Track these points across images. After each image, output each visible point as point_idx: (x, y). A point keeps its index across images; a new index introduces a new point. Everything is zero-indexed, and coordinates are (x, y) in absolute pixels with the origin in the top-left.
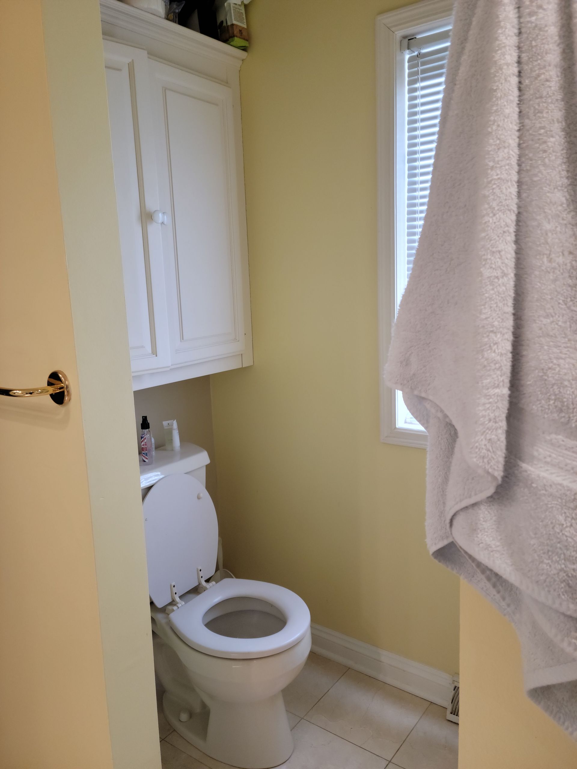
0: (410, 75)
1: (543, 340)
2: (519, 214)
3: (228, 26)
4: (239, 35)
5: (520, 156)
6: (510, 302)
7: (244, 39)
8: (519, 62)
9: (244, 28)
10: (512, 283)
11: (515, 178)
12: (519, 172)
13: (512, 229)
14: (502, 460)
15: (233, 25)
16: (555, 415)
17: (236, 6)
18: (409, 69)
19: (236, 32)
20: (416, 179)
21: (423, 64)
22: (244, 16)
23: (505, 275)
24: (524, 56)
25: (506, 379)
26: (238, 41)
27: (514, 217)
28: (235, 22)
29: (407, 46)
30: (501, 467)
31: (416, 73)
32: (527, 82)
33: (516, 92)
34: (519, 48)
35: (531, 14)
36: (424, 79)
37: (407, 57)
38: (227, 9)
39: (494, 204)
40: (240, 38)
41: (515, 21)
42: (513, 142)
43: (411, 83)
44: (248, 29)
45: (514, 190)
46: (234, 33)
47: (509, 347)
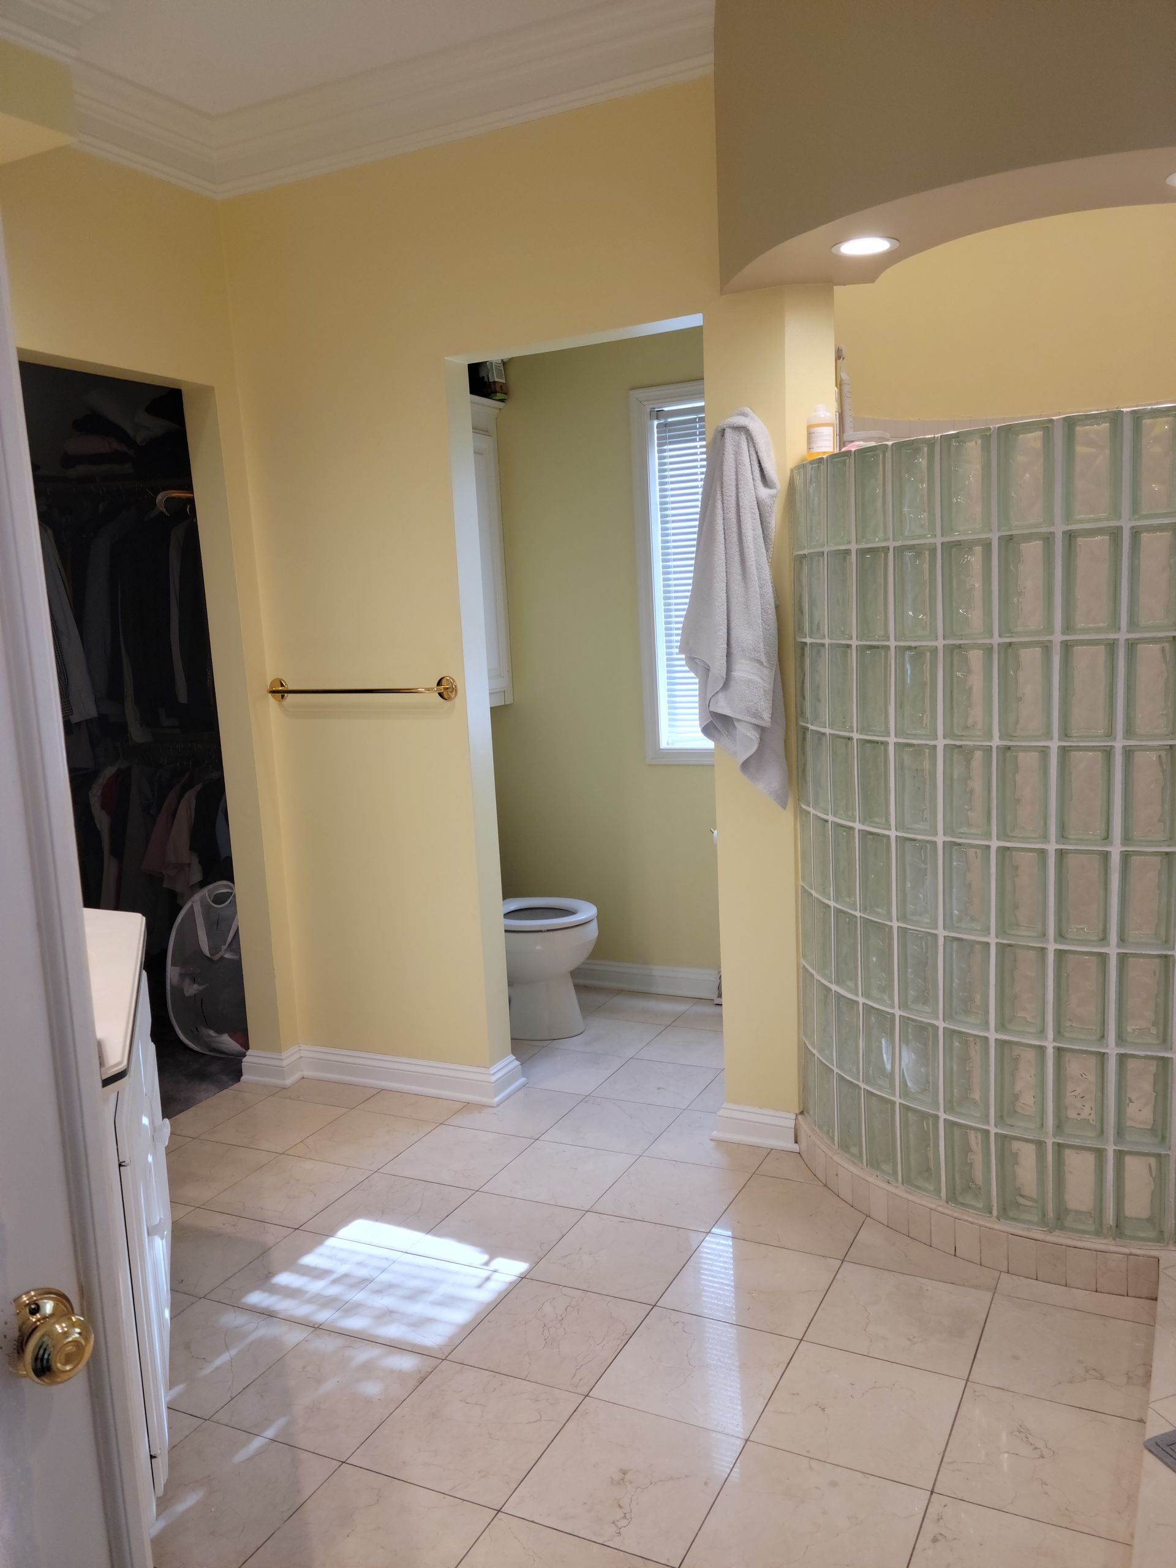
0: (658, 439)
1: (736, 627)
2: (727, 583)
3: (490, 383)
4: (500, 391)
5: (726, 562)
6: (725, 614)
7: (504, 393)
8: (724, 529)
9: (503, 383)
10: (726, 608)
11: (725, 570)
12: (726, 568)
13: (725, 589)
14: (725, 671)
15: (495, 382)
16: (741, 653)
17: (498, 365)
18: (658, 433)
19: (498, 388)
20: (668, 525)
21: (670, 431)
22: (503, 372)
23: (723, 605)
24: (726, 528)
25: (726, 642)
26: (499, 396)
27: (725, 584)
28: (496, 380)
29: (656, 417)
30: (725, 674)
31: (665, 438)
32: (727, 537)
33: (724, 540)
34: (724, 524)
35: (727, 513)
36: (671, 443)
37: (656, 423)
38: (489, 367)
39: (718, 580)
40: (501, 393)
41: (722, 515)
42: (723, 557)
43: (659, 445)
44: (505, 384)
45: (725, 574)
46: (496, 389)
47: (726, 630)
